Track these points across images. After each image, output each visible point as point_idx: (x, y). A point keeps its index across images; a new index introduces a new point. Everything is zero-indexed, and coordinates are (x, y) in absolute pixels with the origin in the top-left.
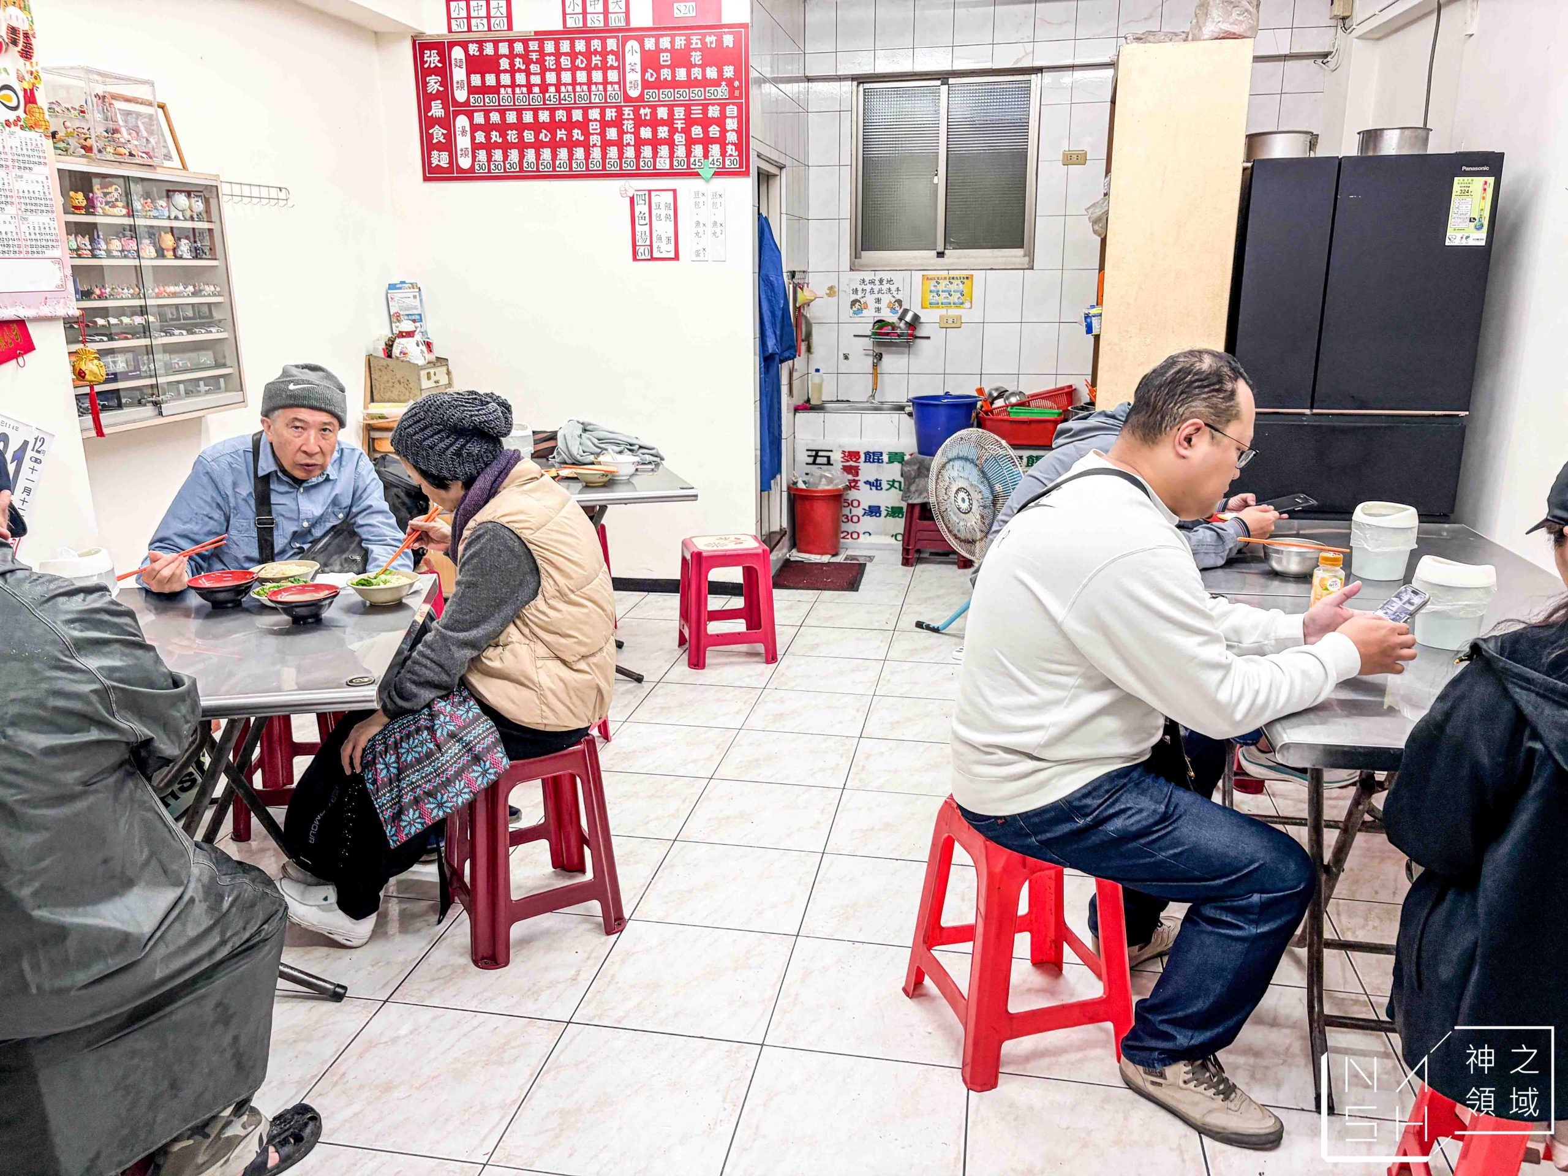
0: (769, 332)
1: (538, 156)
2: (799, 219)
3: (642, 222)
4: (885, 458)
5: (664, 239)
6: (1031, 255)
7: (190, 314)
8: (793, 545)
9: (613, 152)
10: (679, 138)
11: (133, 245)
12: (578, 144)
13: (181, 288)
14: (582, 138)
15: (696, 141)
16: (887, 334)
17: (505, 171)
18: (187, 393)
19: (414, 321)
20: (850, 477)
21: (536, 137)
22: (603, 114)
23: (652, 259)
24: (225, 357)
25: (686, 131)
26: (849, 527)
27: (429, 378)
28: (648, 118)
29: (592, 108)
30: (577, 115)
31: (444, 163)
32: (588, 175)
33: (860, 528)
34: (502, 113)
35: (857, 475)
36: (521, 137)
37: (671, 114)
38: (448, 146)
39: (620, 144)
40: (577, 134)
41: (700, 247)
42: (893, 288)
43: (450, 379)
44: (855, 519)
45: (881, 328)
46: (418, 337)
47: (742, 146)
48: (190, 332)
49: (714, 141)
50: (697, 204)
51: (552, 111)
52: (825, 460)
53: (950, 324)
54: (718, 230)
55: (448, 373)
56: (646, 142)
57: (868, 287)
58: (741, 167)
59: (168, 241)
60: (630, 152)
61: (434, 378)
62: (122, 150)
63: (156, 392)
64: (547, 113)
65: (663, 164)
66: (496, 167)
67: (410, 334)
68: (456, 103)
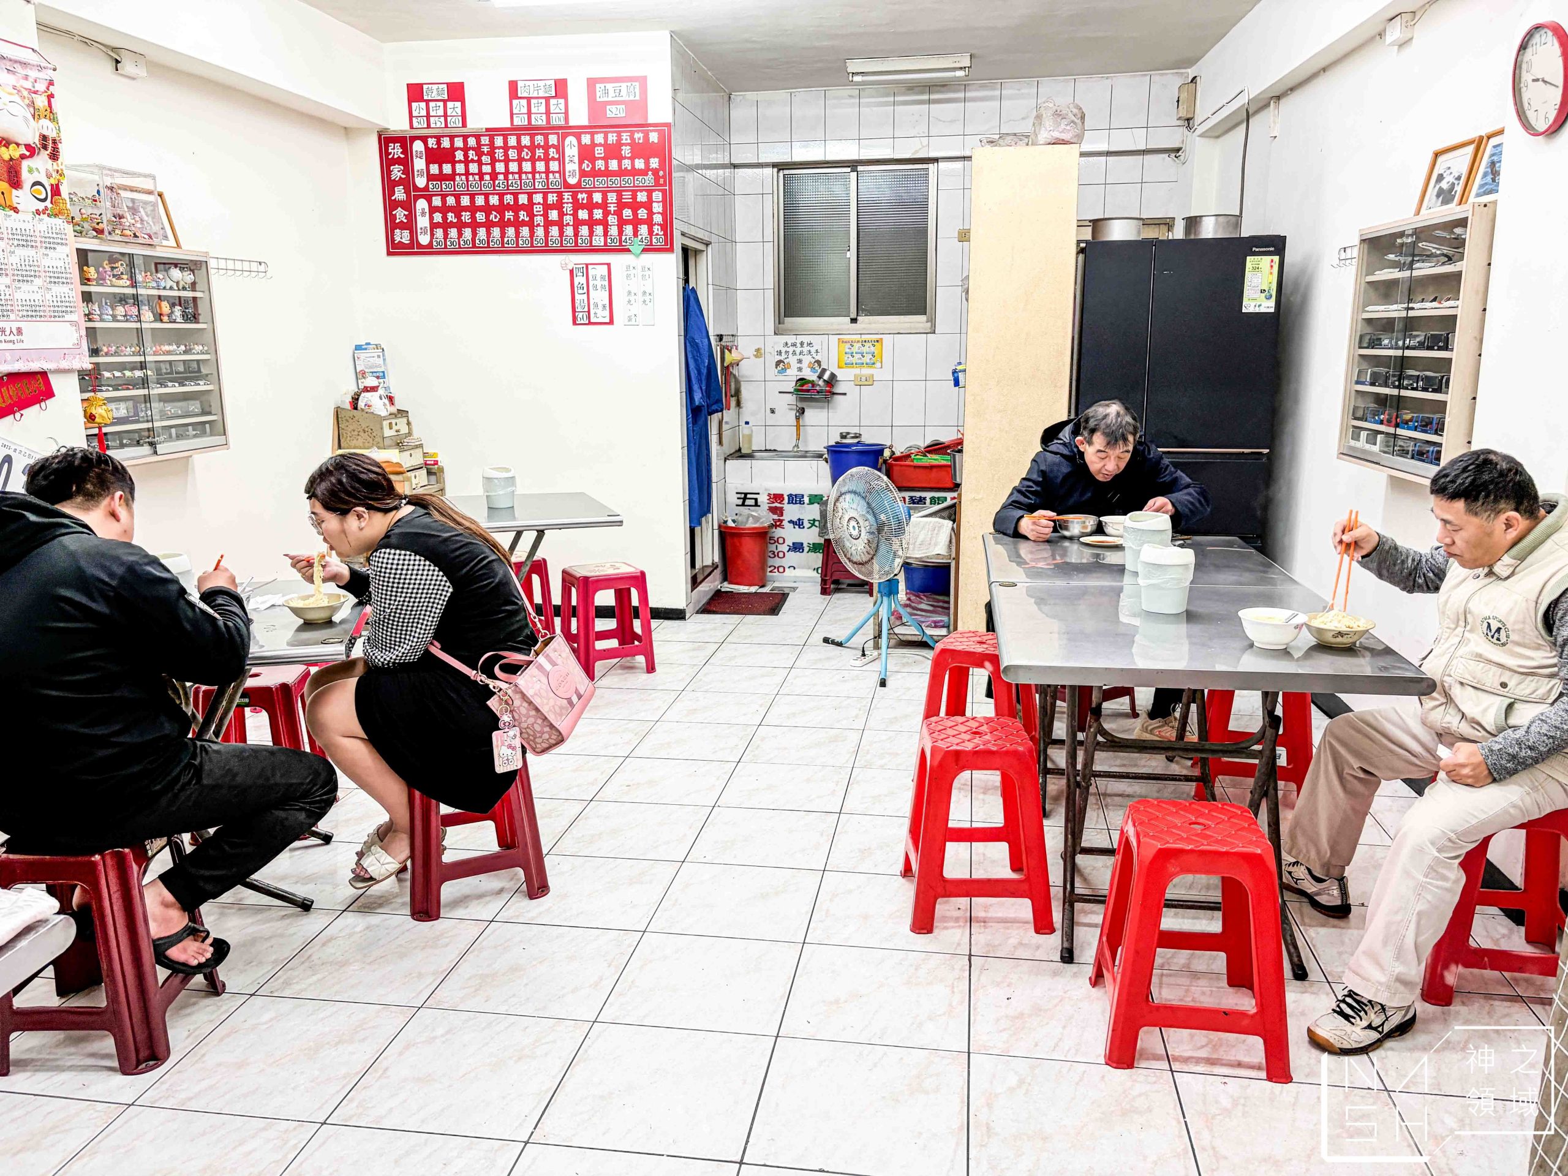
0: (696, 387)
1: (489, 234)
2: (727, 289)
3: (581, 291)
4: (806, 500)
5: (600, 306)
6: (932, 321)
7: (181, 369)
8: (725, 578)
9: (554, 231)
10: (612, 219)
11: (135, 311)
12: (524, 223)
13: (175, 347)
14: (527, 219)
15: (627, 222)
16: (808, 391)
17: (460, 247)
18: (177, 436)
19: (378, 377)
20: (776, 517)
21: (487, 217)
22: (545, 198)
23: (590, 323)
24: (210, 406)
25: (618, 213)
26: (777, 562)
27: (391, 428)
28: (585, 202)
29: (536, 193)
30: (523, 199)
31: (406, 240)
32: (533, 251)
33: (785, 562)
34: (458, 198)
35: (782, 515)
36: (473, 217)
37: (605, 198)
38: (410, 225)
39: (560, 224)
40: (523, 216)
41: (632, 313)
42: (813, 350)
43: (410, 429)
44: (781, 555)
45: (802, 386)
46: (381, 391)
47: (667, 226)
48: (182, 384)
49: (642, 222)
50: (628, 276)
51: (501, 196)
52: (752, 502)
53: (864, 382)
54: (647, 298)
55: (409, 424)
56: (583, 222)
57: (791, 349)
58: (666, 244)
59: (165, 307)
60: (569, 231)
61: (395, 428)
62: (127, 232)
63: (152, 433)
64: (497, 197)
65: (598, 241)
66: (452, 243)
67: (374, 389)
68: (416, 189)
